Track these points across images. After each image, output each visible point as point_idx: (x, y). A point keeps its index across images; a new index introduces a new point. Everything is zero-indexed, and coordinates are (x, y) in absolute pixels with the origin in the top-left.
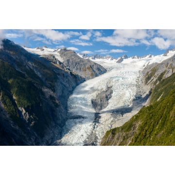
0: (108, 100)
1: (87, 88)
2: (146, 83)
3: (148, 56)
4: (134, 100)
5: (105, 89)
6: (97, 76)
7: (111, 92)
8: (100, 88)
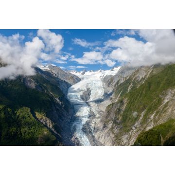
0: (89, 96)
1: (75, 89)
2: (108, 86)
3: (99, 71)
4: (104, 95)
5: (86, 90)
6: (76, 83)
7: (90, 91)
8: (83, 89)
